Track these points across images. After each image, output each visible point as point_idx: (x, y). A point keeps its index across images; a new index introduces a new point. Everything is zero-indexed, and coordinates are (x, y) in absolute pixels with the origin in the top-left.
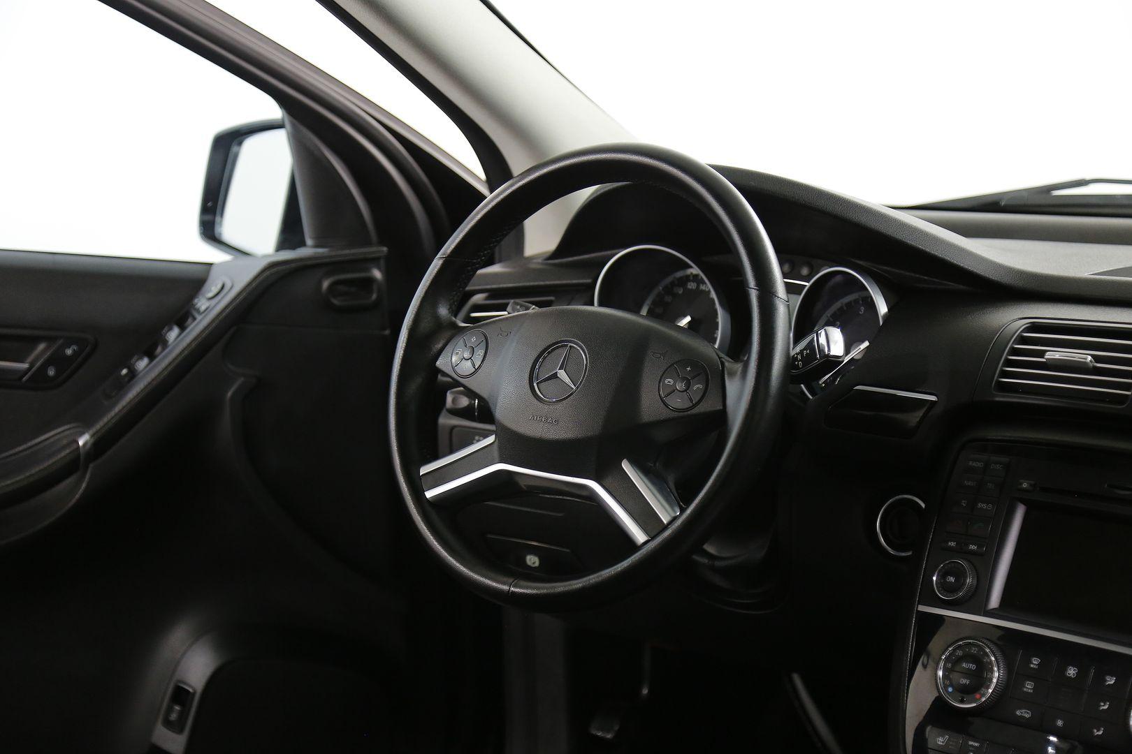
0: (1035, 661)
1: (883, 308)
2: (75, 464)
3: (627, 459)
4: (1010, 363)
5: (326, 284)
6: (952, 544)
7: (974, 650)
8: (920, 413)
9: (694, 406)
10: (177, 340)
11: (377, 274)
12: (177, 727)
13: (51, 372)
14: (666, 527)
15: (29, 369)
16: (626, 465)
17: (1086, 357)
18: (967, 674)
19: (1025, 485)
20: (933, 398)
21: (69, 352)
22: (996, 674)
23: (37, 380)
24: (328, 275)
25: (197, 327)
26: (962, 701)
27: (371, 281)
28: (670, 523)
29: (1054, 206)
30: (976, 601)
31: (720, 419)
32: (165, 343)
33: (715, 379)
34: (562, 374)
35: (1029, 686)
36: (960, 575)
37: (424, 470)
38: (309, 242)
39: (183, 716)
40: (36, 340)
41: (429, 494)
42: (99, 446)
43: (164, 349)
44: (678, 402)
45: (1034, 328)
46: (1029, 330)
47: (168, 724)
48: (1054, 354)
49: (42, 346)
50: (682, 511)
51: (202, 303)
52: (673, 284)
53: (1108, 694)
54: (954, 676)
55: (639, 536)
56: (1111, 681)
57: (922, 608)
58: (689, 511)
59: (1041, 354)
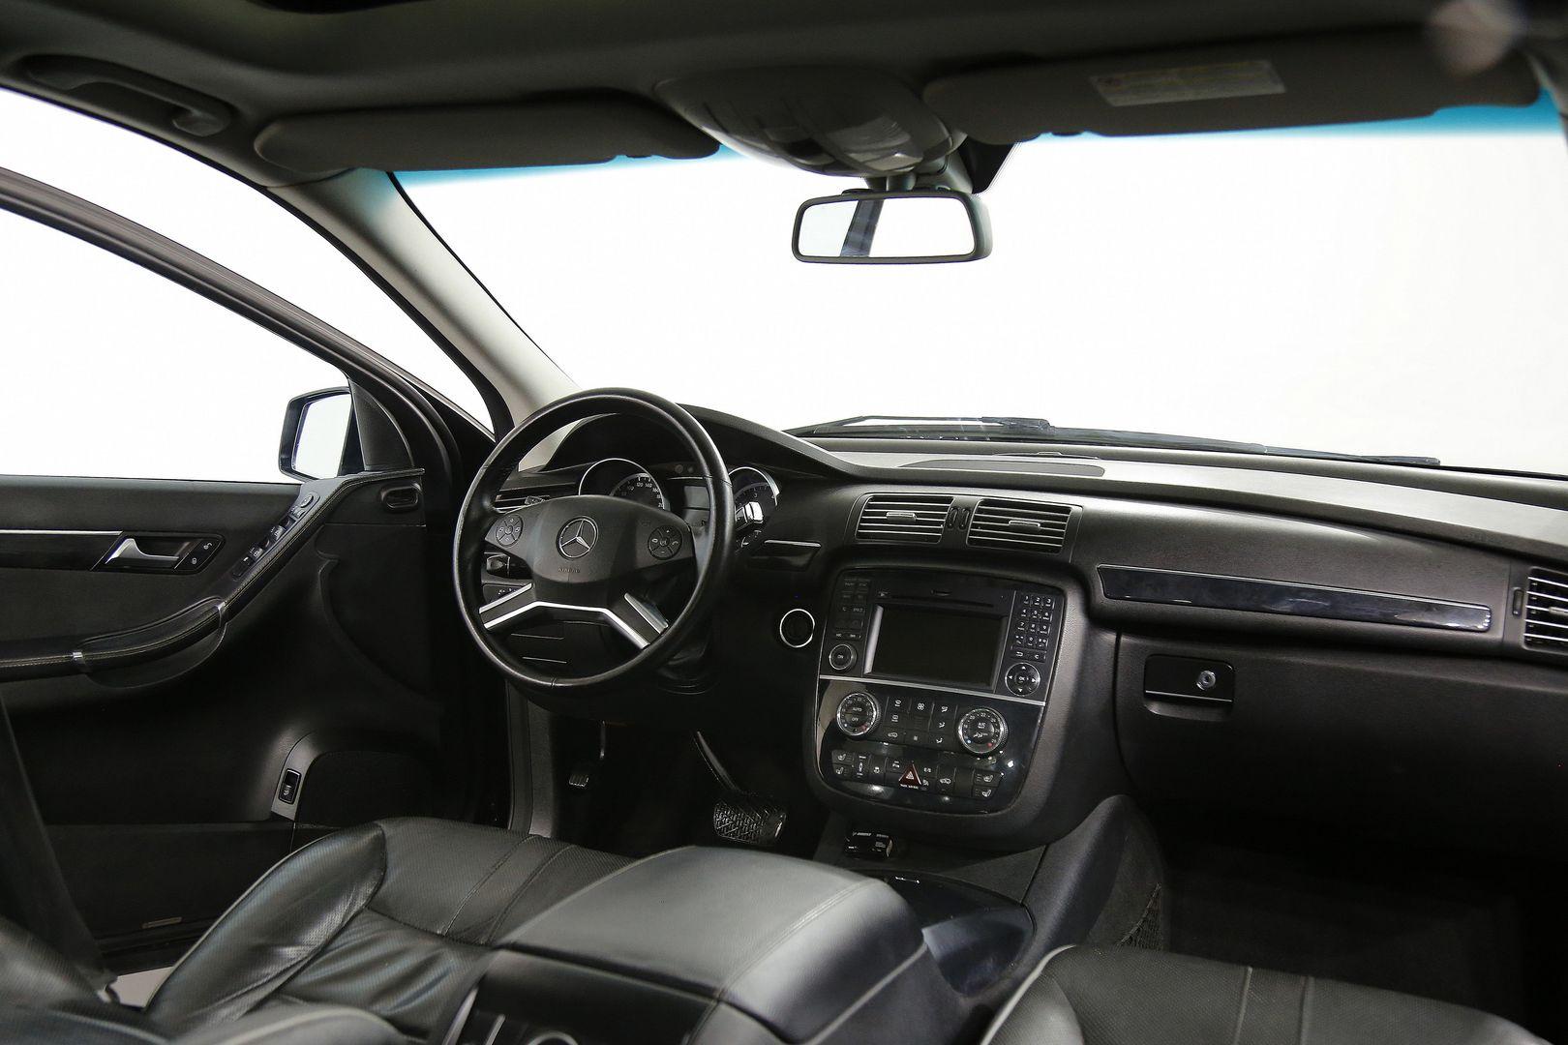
0: (898, 702)
1: (776, 491)
2: (215, 624)
3: (630, 594)
4: (863, 521)
5: (383, 495)
6: (839, 635)
7: (860, 699)
8: (810, 555)
9: (673, 556)
10: (282, 537)
11: (417, 486)
12: (290, 799)
13: (194, 561)
14: (660, 636)
15: (179, 560)
16: (627, 597)
17: (912, 514)
18: (856, 714)
19: (882, 595)
20: (818, 545)
21: (206, 547)
22: (875, 713)
23: (185, 568)
24: (385, 488)
25: (295, 529)
26: (854, 731)
27: (415, 490)
28: (662, 633)
29: (846, 433)
30: (856, 669)
31: (692, 562)
32: (273, 539)
33: (686, 537)
34: (580, 539)
35: (895, 718)
36: (846, 653)
37: (482, 610)
38: (366, 468)
39: (293, 792)
40: (183, 540)
41: (487, 626)
42: (232, 610)
43: (272, 542)
44: (663, 553)
45: (875, 498)
46: (872, 500)
47: (282, 797)
48: (890, 513)
49: (186, 544)
50: (670, 626)
51: (297, 510)
52: (626, 484)
53: (945, 718)
54: (848, 717)
55: (641, 643)
56: (945, 709)
57: (822, 677)
58: (676, 623)
59: (884, 514)
